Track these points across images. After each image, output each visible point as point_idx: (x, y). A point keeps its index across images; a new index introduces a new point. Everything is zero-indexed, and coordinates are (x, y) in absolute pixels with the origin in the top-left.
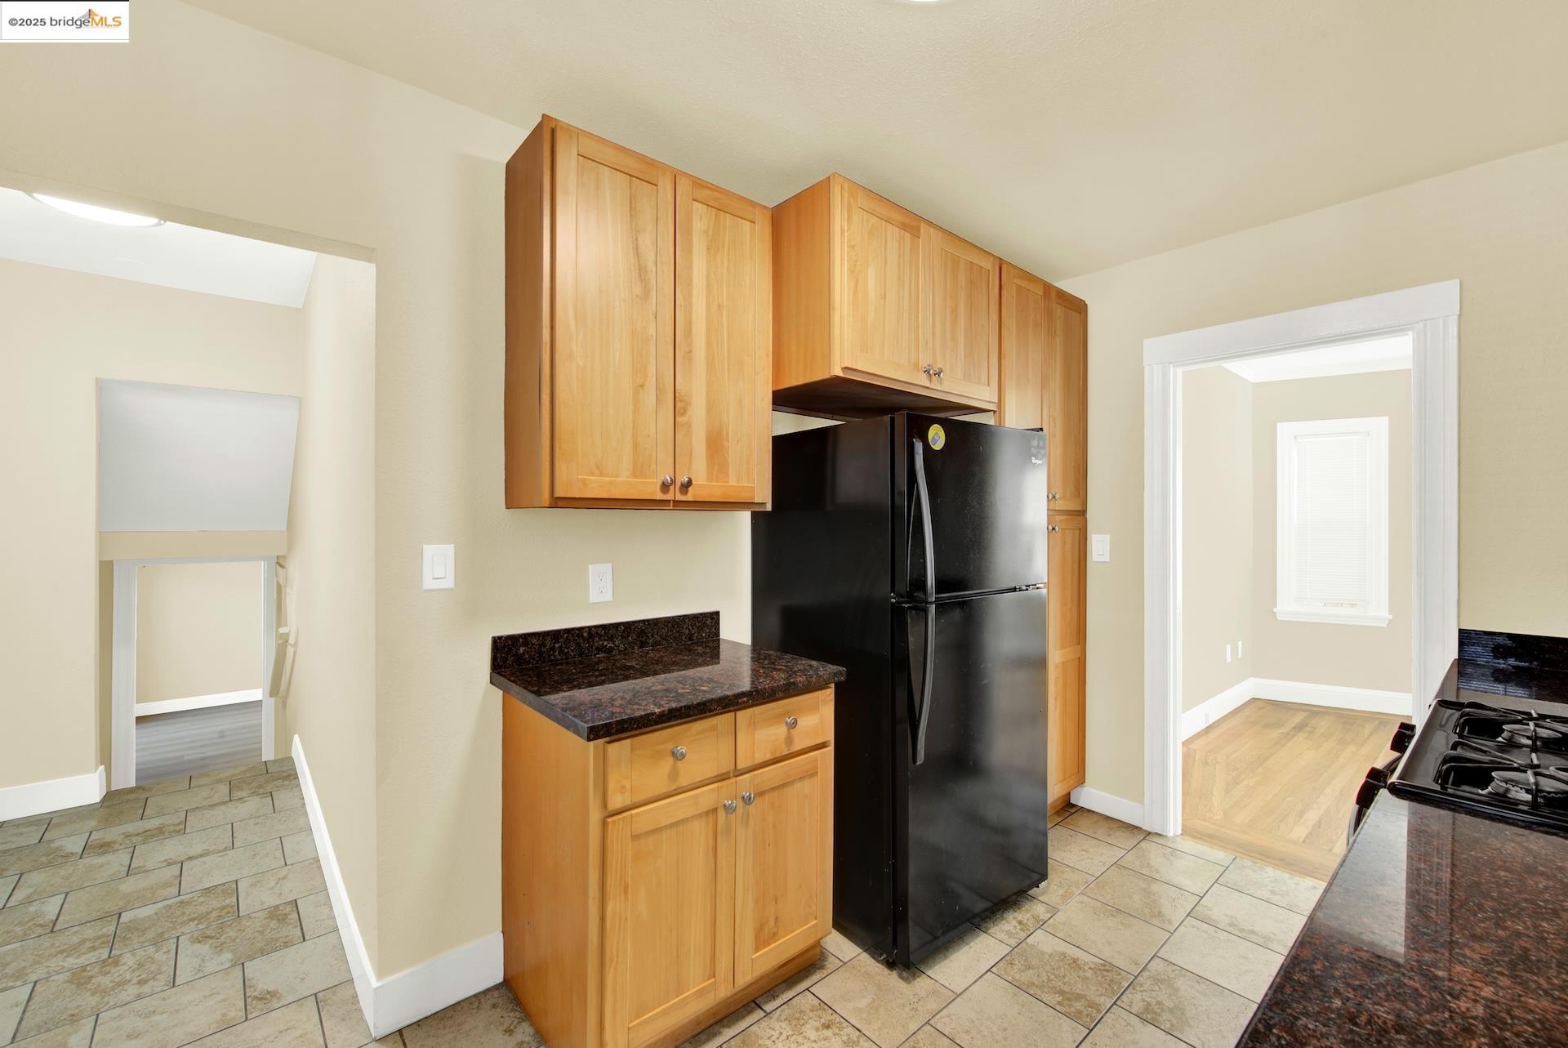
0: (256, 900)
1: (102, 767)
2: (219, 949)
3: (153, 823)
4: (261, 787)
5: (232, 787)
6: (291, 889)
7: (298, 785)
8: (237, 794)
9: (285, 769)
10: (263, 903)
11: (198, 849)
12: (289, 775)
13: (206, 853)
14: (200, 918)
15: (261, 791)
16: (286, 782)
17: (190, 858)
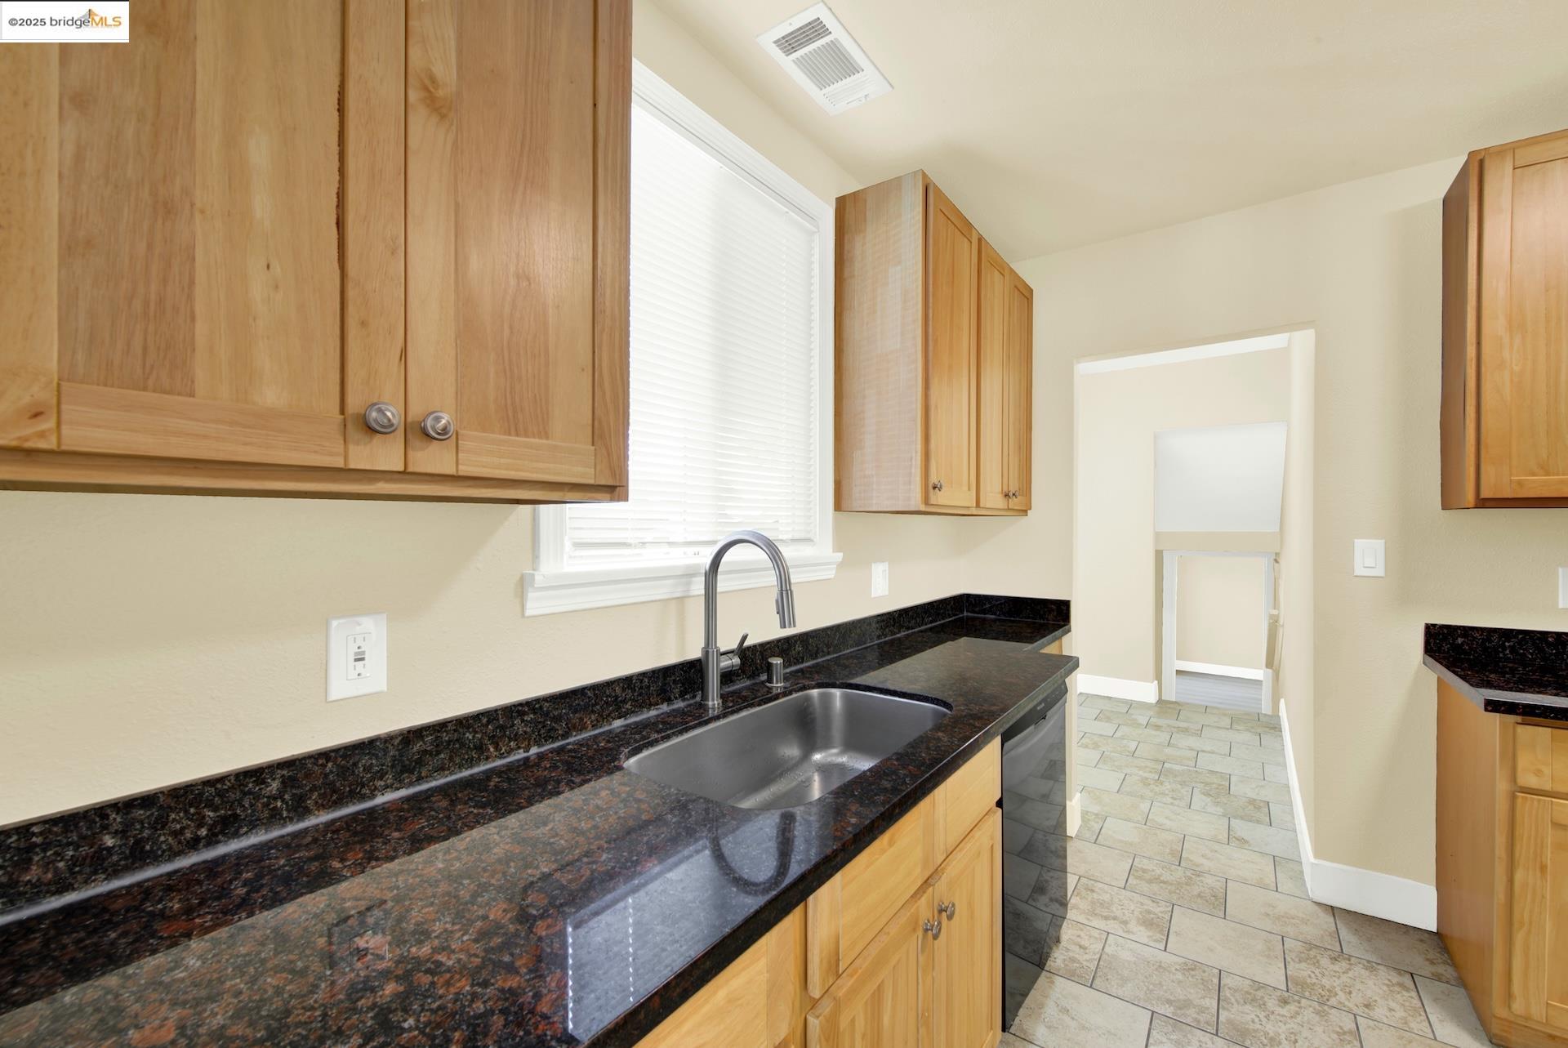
0: (1244, 790)
1: (1156, 682)
2: (1217, 804)
3: (1184, 725)
4: (1252, 728)
5: (1233, 720)
6: (1265, 794)
7: (1281, 736)
8: (1235, 726)
9: (1272, 722)
10: (1245, 794)
11: (1208, 748)
12: (1276, 728)
13: (1213, 753)
14: (1206, 784)
15: (1253, 730)
16: (1272, 731)
17: (1203, 751)
